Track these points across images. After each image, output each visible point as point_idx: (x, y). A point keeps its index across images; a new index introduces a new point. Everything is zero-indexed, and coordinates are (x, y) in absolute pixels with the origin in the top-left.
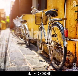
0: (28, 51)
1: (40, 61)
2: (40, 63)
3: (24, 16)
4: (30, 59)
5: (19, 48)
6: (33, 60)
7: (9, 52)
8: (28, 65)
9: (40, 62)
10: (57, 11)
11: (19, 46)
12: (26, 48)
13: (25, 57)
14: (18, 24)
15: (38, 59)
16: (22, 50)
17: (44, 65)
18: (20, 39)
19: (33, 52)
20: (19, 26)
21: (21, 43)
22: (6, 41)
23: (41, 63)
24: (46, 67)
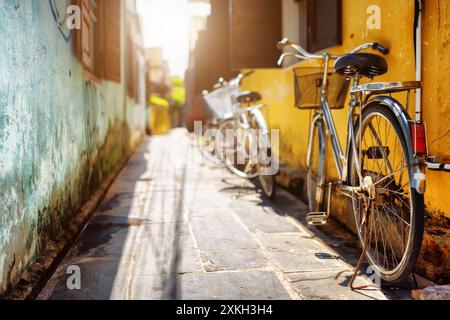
0: (269, 216)
1: (317, 255)
2: (320, 263)
3: (247, 75)
4: (276, 246)
5: (231, 205)
6: (292, 251)
7: (190, 220)
8: (269, 268)
9: (317, 259)
10: (386, 52)
11: (228, 198)
12: (260, 204)
13: (257, 238)
14: (224, 110)
15: (312, 248)
16: (242, 214)
17: (337, 272)
18: (232, 173)
19: (290, 220)
20: (228, 115)
21: (236, 188)
22: (176, 178)
23: (324, 261)
24: (342, 279)
